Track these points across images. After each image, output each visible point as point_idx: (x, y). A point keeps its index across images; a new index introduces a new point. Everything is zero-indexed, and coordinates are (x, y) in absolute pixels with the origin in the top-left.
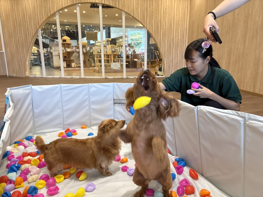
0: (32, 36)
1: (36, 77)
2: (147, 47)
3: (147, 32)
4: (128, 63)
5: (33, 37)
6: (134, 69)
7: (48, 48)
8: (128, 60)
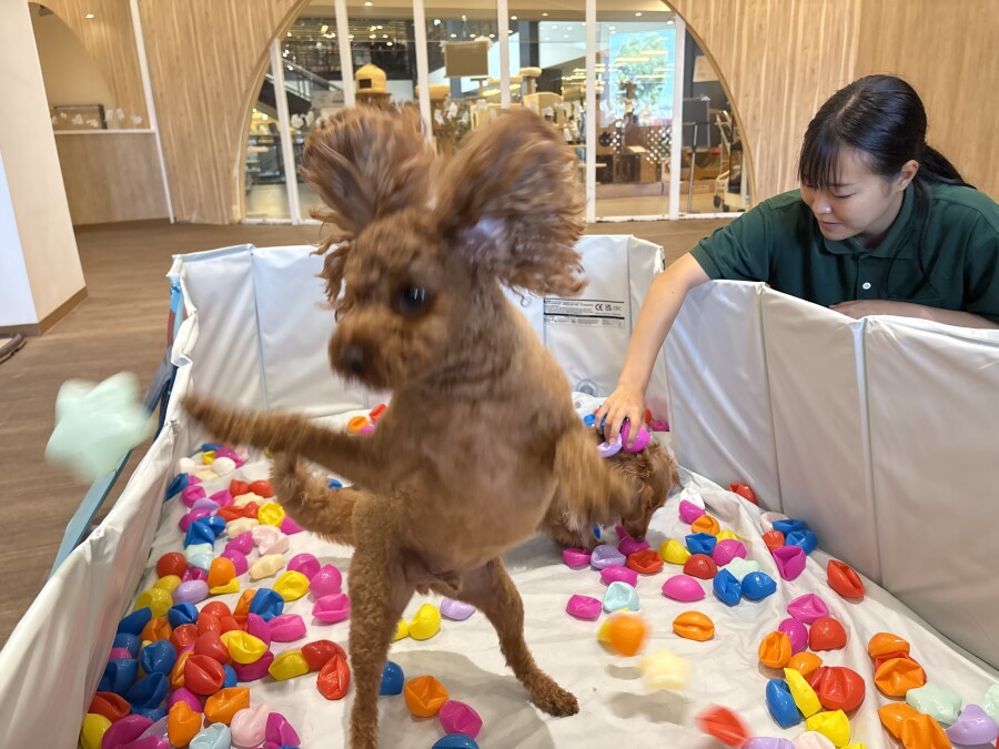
0: (251, 68)
1: (268, 224)
2: (685, 96)
3: (687, 31)
4: (604, 165)
5: (254, 73)
6: (630, 187)
7: (306, 113)
8: (604, 151)
